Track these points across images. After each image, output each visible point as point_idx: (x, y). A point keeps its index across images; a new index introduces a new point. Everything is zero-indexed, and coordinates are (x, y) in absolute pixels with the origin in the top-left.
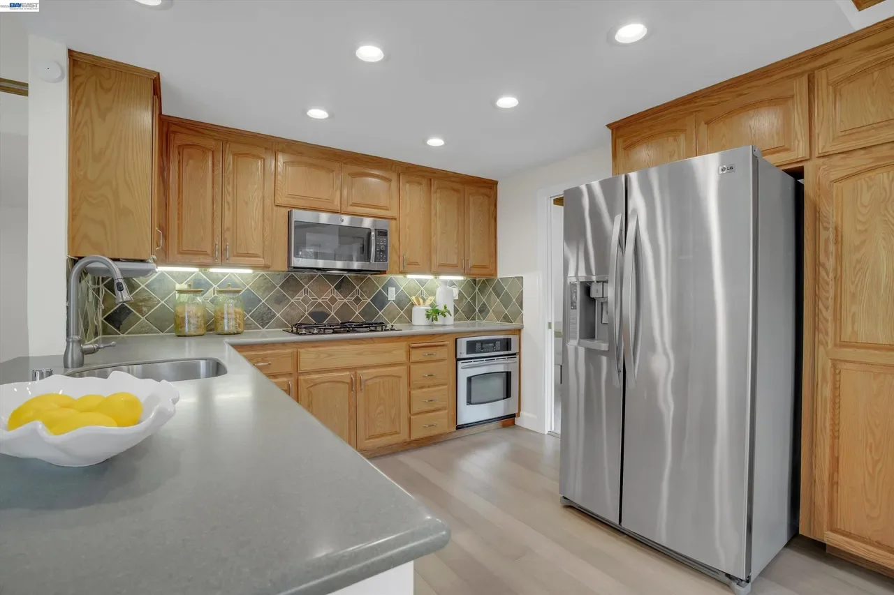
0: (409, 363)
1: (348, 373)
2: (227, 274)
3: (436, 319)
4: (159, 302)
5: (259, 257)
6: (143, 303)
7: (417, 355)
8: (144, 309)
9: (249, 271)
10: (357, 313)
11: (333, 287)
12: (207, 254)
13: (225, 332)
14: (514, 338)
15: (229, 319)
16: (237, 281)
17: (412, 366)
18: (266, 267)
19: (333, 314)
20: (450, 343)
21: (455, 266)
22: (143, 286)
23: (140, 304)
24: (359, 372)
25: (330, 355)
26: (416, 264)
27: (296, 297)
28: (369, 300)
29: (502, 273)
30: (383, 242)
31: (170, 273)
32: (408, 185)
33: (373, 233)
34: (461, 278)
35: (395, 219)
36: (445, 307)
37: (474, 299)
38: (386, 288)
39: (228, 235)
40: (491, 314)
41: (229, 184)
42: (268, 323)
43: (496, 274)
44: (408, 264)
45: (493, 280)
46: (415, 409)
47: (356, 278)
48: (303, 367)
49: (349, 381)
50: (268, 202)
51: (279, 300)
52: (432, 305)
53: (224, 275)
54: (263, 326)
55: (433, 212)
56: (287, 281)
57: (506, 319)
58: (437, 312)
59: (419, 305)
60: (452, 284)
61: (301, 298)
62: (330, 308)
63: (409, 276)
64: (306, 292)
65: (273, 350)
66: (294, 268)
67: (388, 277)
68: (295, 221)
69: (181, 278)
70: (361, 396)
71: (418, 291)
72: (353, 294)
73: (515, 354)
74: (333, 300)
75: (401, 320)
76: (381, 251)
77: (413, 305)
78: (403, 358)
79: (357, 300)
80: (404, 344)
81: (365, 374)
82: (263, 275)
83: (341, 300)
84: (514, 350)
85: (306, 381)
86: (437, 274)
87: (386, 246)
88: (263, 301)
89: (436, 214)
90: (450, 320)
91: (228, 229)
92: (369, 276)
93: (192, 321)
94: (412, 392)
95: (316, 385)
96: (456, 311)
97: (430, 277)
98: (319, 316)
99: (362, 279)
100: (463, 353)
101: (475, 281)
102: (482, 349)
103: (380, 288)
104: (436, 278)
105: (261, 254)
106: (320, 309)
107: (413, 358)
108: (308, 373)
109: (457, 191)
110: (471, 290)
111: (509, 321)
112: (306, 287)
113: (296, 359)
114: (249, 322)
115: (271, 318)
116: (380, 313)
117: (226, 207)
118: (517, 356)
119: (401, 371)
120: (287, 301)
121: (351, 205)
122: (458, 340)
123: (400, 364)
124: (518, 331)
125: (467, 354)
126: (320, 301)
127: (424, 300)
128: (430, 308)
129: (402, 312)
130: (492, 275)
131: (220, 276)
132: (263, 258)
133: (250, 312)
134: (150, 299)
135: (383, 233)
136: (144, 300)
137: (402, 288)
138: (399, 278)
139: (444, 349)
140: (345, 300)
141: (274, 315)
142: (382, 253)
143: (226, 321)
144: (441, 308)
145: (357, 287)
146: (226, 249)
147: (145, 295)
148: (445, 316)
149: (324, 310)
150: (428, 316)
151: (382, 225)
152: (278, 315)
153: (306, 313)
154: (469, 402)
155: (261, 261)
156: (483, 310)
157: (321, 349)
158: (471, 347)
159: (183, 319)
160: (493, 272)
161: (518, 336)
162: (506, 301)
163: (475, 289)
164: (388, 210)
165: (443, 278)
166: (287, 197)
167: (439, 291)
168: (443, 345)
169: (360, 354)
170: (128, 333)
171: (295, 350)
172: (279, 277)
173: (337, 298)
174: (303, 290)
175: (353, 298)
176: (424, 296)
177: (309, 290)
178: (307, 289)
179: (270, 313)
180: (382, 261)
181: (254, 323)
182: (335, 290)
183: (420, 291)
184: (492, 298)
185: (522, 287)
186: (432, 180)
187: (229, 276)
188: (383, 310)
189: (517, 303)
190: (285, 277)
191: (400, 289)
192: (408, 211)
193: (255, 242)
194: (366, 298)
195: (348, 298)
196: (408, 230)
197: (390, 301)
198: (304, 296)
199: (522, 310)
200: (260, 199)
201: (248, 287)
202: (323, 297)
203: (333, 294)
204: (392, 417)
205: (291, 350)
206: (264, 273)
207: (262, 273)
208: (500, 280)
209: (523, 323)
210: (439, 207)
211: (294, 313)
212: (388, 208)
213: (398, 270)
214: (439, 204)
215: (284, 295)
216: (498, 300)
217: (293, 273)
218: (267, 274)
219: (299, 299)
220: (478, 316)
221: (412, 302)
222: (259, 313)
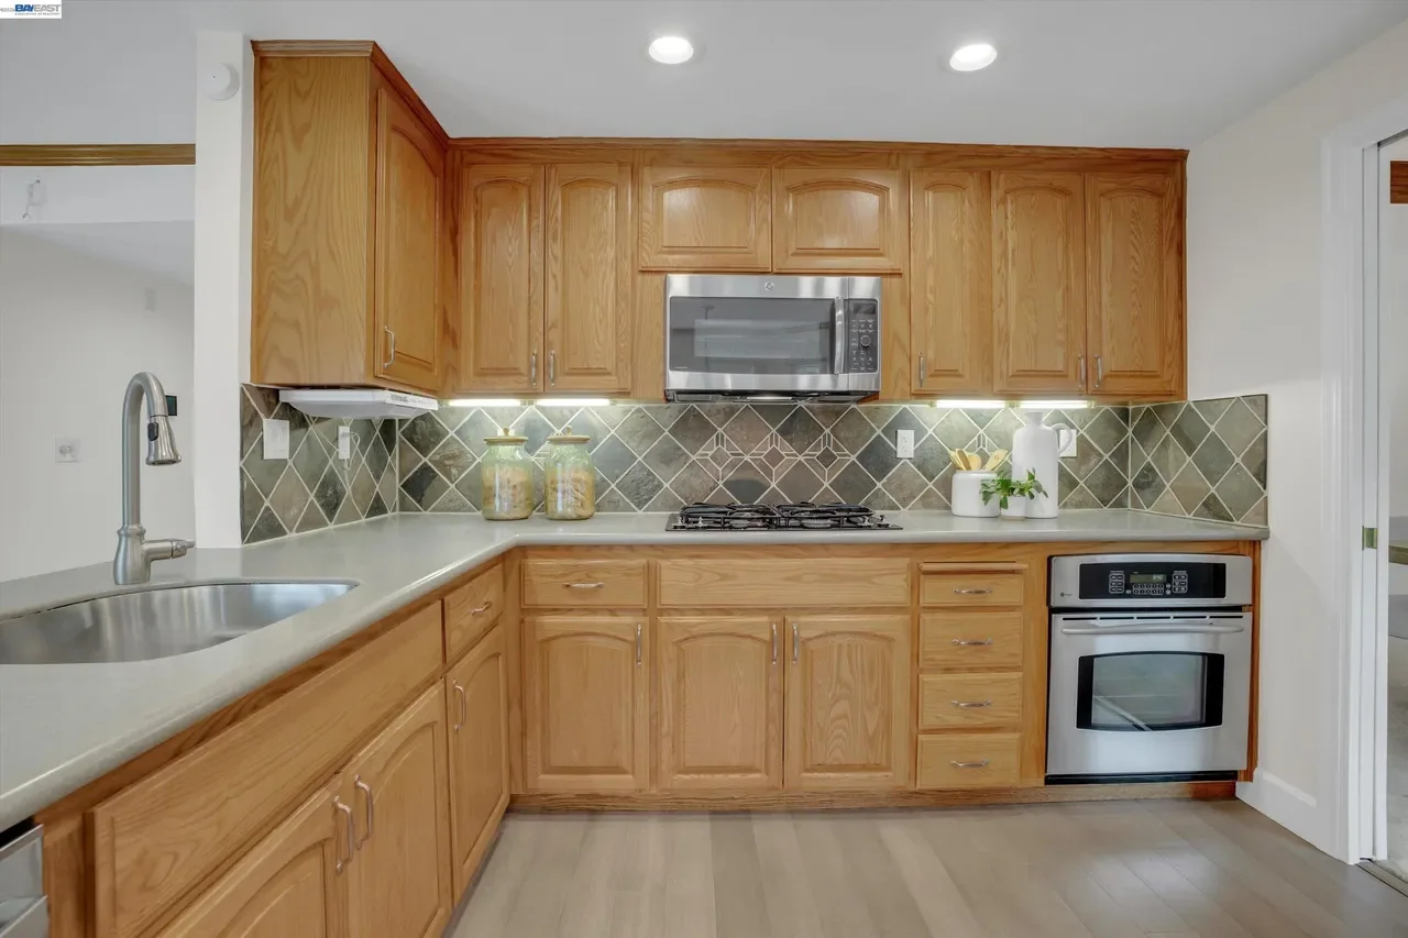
0: (914, 611)
1: (765, 619)
2: (577, 409)
3: (1004, 504)
4: (475, 459)
5: (609, 374)
6: (452, 462)
7: (934, 591)
8: (454, 471)
9: (604, 402)
10: (826, 484)
11: (774, 431)
12: (521, 374)
13: (556, 516)
14: (1236, 567)
15: (564, 492)
16: (595, 422)
17: (926, 617)
18: (623, 394)
19: (773, 485)
20: (1032, 566)
21: (1060, 375)
22: (452, 433)
23: (447, 462)
24: (790, 619)
25: (724, 577)
26: (954, 373)
27: (700, 451)
28: (853, 458)
29: (1199, 387)
30: (866, 328)
31: (490, 410)
32: (930, 196)
33: (839, 313)
34: (1080, 404)
35: (900, 274)
36: (1032, 477)
37: (1121, 455)
38: (891, 431)
39: (554, 335)
40: (1168, 495)
41: (555, 239)
42: (647, 500)
43: (1183, 394)
44: (933, 376)
45: (1175, 408)
46: (928, 719)
47: (824, 411)
48: (668, 598)
49: (767, 637)
50: (627, 267)
51: (669, 457)
52: (997, 470)
53: (572, 410)
54: (640, 505)
55: (997, 249)
56: (684, 420)
57: (1212, 508)
58: (1007, 487)
59: (969, 468)
60: (1060, 418)
61: (710, 453)
62: (769, 474)
63: (942, 404)
64: (719, 440)
65: (609, 558)
66: (678, 392)
67: (896, 407)
68: (673, 298)
69: (504, 416)
70: (795, 672)
71: (969, 439)
72: (818, 445)
73: (1238, 608)
74: (775, 457)
75: (927, 502)
76: (860, 347)
77: (956, 468)
78: (902, 596)
79: (828, 458)
80: (903, 564)
81: (807, 626)
82: (639, 410)
83: (791, 456)
84: (1236, 593)
85: (670, 626)
86: (1012, 396)
87: (873, 336)
88: (640, 459)
89: (1004, 255)
90: (1047, 506)
91: (554, 326)
92: (854, 406)
93: (504, 496)
94: (924, 678)
95: (695, 637)
96: (1067, 482)
97: (999, 404)
98: (747, 487)
99: (838, 414)
100: (1068, 588)
101: (1124, 414)
102: (1128, 586)
104: (1012, 406)
105: (610, 366)
106: (748, 476)
107: (927, 599)
108: (680, 611)
109: (1063, 192)
110: (1113, 434)
111: (1221, 515)
112: (720, 430)
114: (616, 498)
115: (654, 490)
116: (879, 485)
117: (551, 283)
118: (1248, 616)
119: (893, 624)
120: (683, 458)
121: (794, 254)
122: (1057, 563)
123: (895, 609)
124: (1253, 546)
125: (1081, 597)
126: (747, 458)
127: (985, 458)
128: (994, 476)
129: (930, 485)
130: (1170, 394)
131: (566, 412)
132: (617, 376)
133: (617, 478)
134: (463, 453)
135: (865, 308)
136: (453, 457)
137: (930, 432)
138: (920, 409)
139: (1016, 581)
140: (801, 458)
141: (660, 486)
142: (866, 354)
143: (560, 495)
144: (1019, 476)
145: (827, 431)
146: (549, 364)
147: (453, 449)
148: (1032, 496)
149: (757, 478)
150: (986, 496)
151: (864, 289)
152: (666, 485)
153: (721, 483)
154: (1084, 722)
155: (612, 381)
156: (1147, 483)
157: (707, 562)
158: (1094, 581)
159: (491, 488)
160: (1175, 387)
161: (1247, 561)
162: (1214, 461)
163: (1123, 432)
164: (881, 255)
165: (1029, 405)
166: (661, 252)
167: (1019, 437)
168: (1013, 572)
169: (796, 579)
170: (434, 510)
171: (652, 561)
172: (668, 412)
173: (783, 453)
174: (714, 437)
175: (818, 453)
176: (985, 449)
177: (725, 436)
178: (722, 436)
179: (653, 481)
180: (862, 369)
181: (624, 500)
182: (779, 437)
183: (976, 438)
184: (1171, 453)
185: (1266, 422)
186: (992, 173)
187: (582, 412)
188: (885, 480)
189: (1248, 468)
190: (680, 412)
191: (927, 432)
192: (930, 253)
193: (600, 345)
194: (847, 452)
195: (806, 452)
196: (931, 297)
197: (901, 459)
198: (716, 448)
199: (1265, 488)
200: (609, 261)
201: (612, 432)
202: (754, 451)
203: (774, 445)
204: (871, 733)
205: (643, 561)
206: (641, 406)
207: (637, 406)
208: (1193, 407)
209: (1266, 523)
210: (1011, 236)
211: (696, 482)
212: (881, 251)
213: (908, 390)
214: (1012, 228)
215: (680, 448)
216: (1189, 459)
217: (694, 405)
218: (646, 408)
219: (707, 455)
220: (1134, 497)
221: (954, 463)
222: (633, 481)
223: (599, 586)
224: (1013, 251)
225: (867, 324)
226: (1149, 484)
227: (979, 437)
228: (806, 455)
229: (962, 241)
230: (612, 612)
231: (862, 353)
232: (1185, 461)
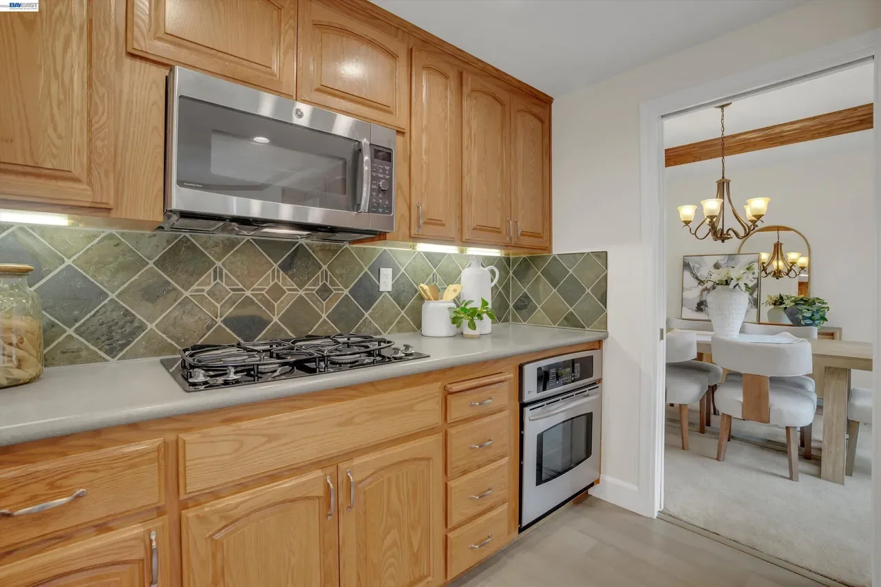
0: (445, 427)
1: (318, 473)
5: (76, 180)
7: (459, 408)
10: (324, 316)
11: (276, 266)
14: (596, 355)
16: (37, 249)
17: (452, 431)
18: (99, 209)
19: (276, 319)
21: (496, 231)
24: (343, 466)
27: (195, 287)
28: (346, 292)
29: (560, 247)
30: (384, 172)
32: (424, 74)
33: (365, 152)
34: (495, 253)
35: (403, 133)
36: (484, 304)
37: (506, 287)
38: (376, 269)
40: (539, 312)
42: (123, 346)
43: (548, 248)
44: (425, 223)
45: (543, 258)
46: (455, 517)
47: (323, 249)
50: (107, 41)
51: (153, 294)
52: (457, 300)
54: (112, 352)
55: (466, 132)
56: (173, 251)
57: (571, 321)
59: (435, 299)
61: (207, 288)
62: (272, 309)
64: (218, 274)
67: (380, 247)
68: (181, 97)
70: (348, 523)
71: (428, 276)
72: (317, 279)
73: (596, 383)
74: (277, 292)
75: (401, 328)
76: (380, 190)
77: (421, 299)
79: (325, 292)
81: (356, 468)
82: (110, 236)
83: (293, 290)
84: (595, 375)
85: (202, 519)
87: (390, 181)
88: (112, 296)
89: (470, 136)
92: (347, 245)
97: (452, 250)
98: (248, 323)
99: (335, 252)
100: (531, 391)
101: (508, 261)
103: (366, 269)
104: (463, 251)
105: (78, 171)
106: (249, 311)
110: (504, 273)
111: (577, 325)
112: (219, 264)
113: (174, 464)
114: (75, 347)
115: (134, 334)
116: (367, 315)
118: (599, 386)
119: (431, 444)
120: (172, 295)
121: (318, 90)
122: (525, 368)
123: (430, 431)
124: (598, 344)
125: (538, 392)
126: (248, 293)
129: (403, 313)
130: (542, 250)
132: (90, 183)
133: (76, 321)
135: (383, 155)
137: (403, 270)
138: (401, 250)
140: (302, 293)
141: (142, 327)
142: (384, 193)
144: (477, 305)
145: (325, 267)
149: (258, 313)
150: (454, 320)
151: (383, 138)
152: (151, 326)
153: (219, 320)
154: (540, 481)
155: (82, 193)
156: (524, 305)
157: (245, 425)
158: (544, 378)
160: (548, 245)
161: (600, 351)
162: (572, 291)
164: (391, 113)
165: (473, 251)
166: (160, 39)
167: (466, 274)
168: (502, 381)
169: (348, 422)
171: (171, 437)
172: (154, 241)
173: (285, 288)
174: (211, 271)
175: (317, 288)
176: (437, 284)
177: (225, 271)
178: (221, 269)
179: (132, 322)
180: (380, 210)
181: (87, 348)
182: (281, 272)
183: (431, 276)
184: (541, 287)
185: (606, 268)
186: (464, 72)
188: (370, 311)
189: (595, 296)
190: (168, 242)
191: (400, 270)
192: (425, 123)
193: (60, 137)
194: (341, 287)
195: (306, 287)
196: (424, 157)
197: (382, 292)
198: (213, 283)
199: (606, 308)
201: (68, 262)
202: (255, 286)
203: (276, 280)
204: (415, 550)
205: (157, 441)
206: (114, 231)
207: (108, 231)
208: (558, 258)
209: (606, 329)
210: (474, 124)
211: (189, 321)
212: (391, 109)
213: (408, 234)
214: (474, 118)
215: (168, 283)
216: (554, 290)
217: (187, 235)
218: (122, 234)
219: (203, 290)
220: (514, 316)
221: (420, 294)
222: (102, 324)
223: (78, 497)
224: (475, 135)
225: (384, 170)
226: (525, 307)
227: (433, 275)
228: (306, 290)
229: (446, 118)
230: (102, 527)
231: (380, 196)
232: (552, 291)
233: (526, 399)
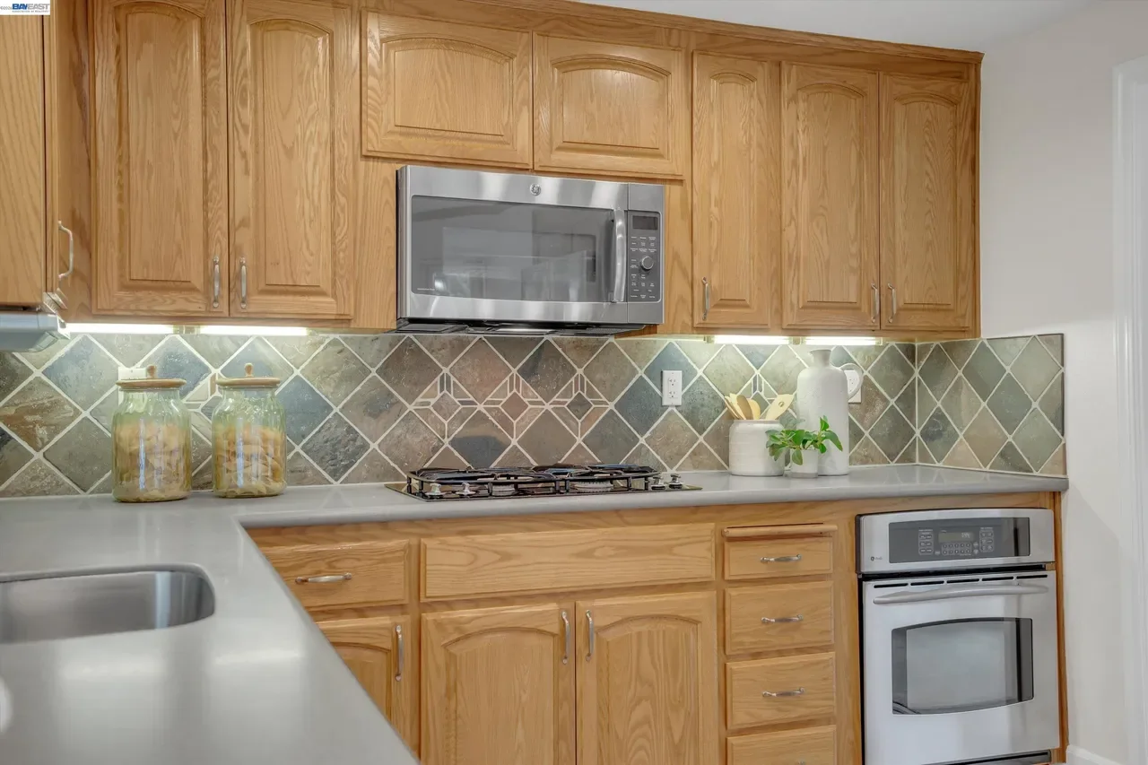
0: (721, 584)
1: (552, 607)
2: (246, 338)
3: (799, 461)
4: (77, 413)
5: (323, 294)
6: (38, 417)
7: (743, 562)
8: (41, 432)
9: (301, 331)
10: (579, 440)
11: (514, 371)
12: (193, 289)
13: (238, 492)
14: (1039, 519)
15: (248, 458)
16: (272, 358)
17: (732, 592)
18: (341, 321)
19: (514, 442)
20: (837, 525)
21: (852, 308)
22: (37, 373)
23: (29, 418)
24: (581, 604)
25: (506, 557)
26: (739, 303)
27: (419, 399)
28: (611, 406)
29: (992, 326)
30: (647, 246)
31: (105, 339)
32: (714, 83)
33: (619, 223)
34: (868, 341)
35: (681, 182)
36: (825, 425)
37: (907, 400)
38: (657, 373)
39: (244, 238)
40: (961, 446)
41: (244, 103)
42: (347, 467)
43: (976, 331)
44: (716, 306)
45: (966, 346)
46: (740, 717)
47: (578, 346)
48: (435, 587)
49: (555, 629)
50: (346, 149)
51: (377, 407)
52: (782, 419)
53: (237, 340)
54: (335, 474)
55: (787, 155)
56: (397, 356)
57: (1010, 459)
58: (800, 439)
59: (750, 417)
60: (845, 358)
61: (433, 401)
62: (509, 428)
63: (721, 339)
64: (446, 384)
65: (358, 540)
66: (413, 321)
67: (661, 342)
68: (415, 197)
69: (130, 349)
70: (588, 672)
71: (745, 381)
72: (569, 389)
73: (1039, 567)
74: (516, 405)
75: (698, 460)
76: (643, 270)
77: (731, 418)
78: (706, 570)
79: (580, 405)
80: (707, 529)
81: (599, 611)
82: (335, 342)
83: (537, 405)
84: (1039, 552)
85: (439, 625)
86: (798, 331)
87: (656, 257)
88: (336, 410)
89: (795, 164)
90: (839, 460)
91: (244, 223)
92: (611, 339)
93: (156, 464)
94: (732, 665)
95: (468, 636)
96: (856, 435)
97: (781, 340)
98: (480, 446)
99: (594, 349)
100: (878, 556)
101: (910, 351)
102: (938, 546)
103: (641, 373)
104: (796, 342)
105: (326, 285)
106: (480, 431)
107: (733, 571)
108: (448, 604)
109: (857, 93)
110: (898, 374)
111: (1020, 466)
112: (446, 370)
113: (416, 564)
114: (300, 465)
115: (352, 457)
116: (642, 440)
117: (238, 165)
118: (1051, 574)
119: (699, 603)
120: (395, 409)
121: (559, 149)
122: (864, 520)
123: (701, 585)
124: (1054, 497)
125: (892, 561)
126: (481, 407)
127: (764, 406)
128: (779, 427)
129: (701, 439)
130: (963, 331)
131: (229, 345)
132: (334, 296)
133: (304, 437)
134: (56, 404)
135: (646, 222)
136: (41, 410)
137: (700, 373)
138: (692, 347)
139: (826, 546)
140: (548, 407)
141: (365, 447)
142: (646, 275)
143: (240, 461)
144: (813, 427)
145: (580, 371)
146: (239, 276)
147: (40, 397)
148: (823, 449)
149: (494, 434)
150: (774, 449)
151: (643, 198)
152: (374, 446)
153: (446, 441)
154: (900, 706)
155: (326, 305)
156: (938, 432)
157: (480, 539)
158: (902, 539)
159: (134, 456)
160: (968, 323)
161: (1050, 513)
162: (1010, 408)
163: (910, 373)
164: (660, 156)
165: (816, 341)
166: (392, 133)
167: (807, 376)
168: (820, 535)
169: (588, 554)
171: (414, 541)
172: (377, 346)
173: (526, 400)
174: (438, 379)
175: (569, 401)
176: (762, 394)
177: (453, 379)
178: (448, 378)
179: (355, 440)
180: (643, 296)
181: (312, 467)
182: (521, 379)
183: (751, 381)
184: (963, 398)
185: (1063, 365)
186: (784, 62)
187: (252, 345)
188: (648, 434)
189: (1046, 414)
190: (392, 346)
191: (696, 373)
192: (715, 157)
193: (312, 255)
194: (604, 399)
195: (555, 399)
196: (715, 210)
197: (667, 407)
198: (439, 395)
199: (1063, 435)
200: (323, 140)
201: (297, 372)
202: (488, 398)
203: (515, 390)
204: (677, 738)
205: (404, 542)
206: (337, 336)
207: (332, 336)
208: (988, 346)
209: (1065, 473)
210: (802, 141)
211: (414, 441)
212: (661, 151)
213: (690, 324)
214: (804, 132)
215: (390, 394)
216: (984, 404)
217: (411, 335)
218: (345, 339)
219: (428, 404)
220: (922, 450)
221: (729, 412)
222: (326, 442)
223: (347, 579)
224: (804, 159)
225: (648, 242)
226: (940, 434)
227: (755, 379)
228: (554, 403)
229: (749, 144)
230: (360, 611)
231: (643, 277)
232: (980, 405)
233: (868, 568)
